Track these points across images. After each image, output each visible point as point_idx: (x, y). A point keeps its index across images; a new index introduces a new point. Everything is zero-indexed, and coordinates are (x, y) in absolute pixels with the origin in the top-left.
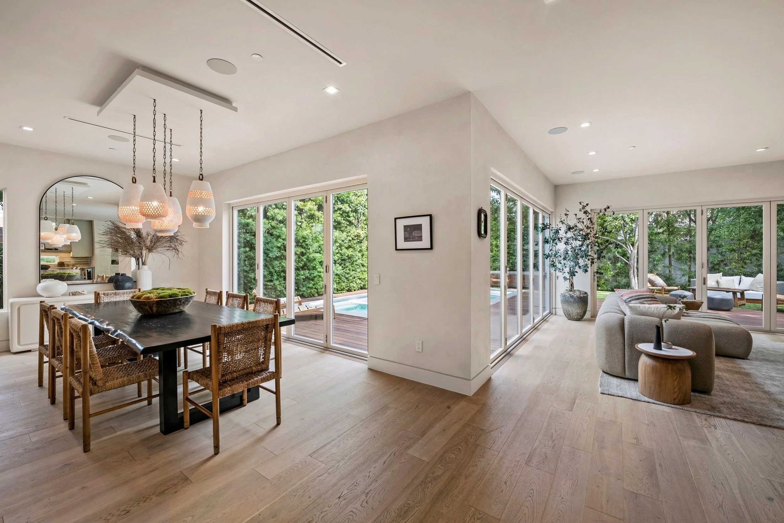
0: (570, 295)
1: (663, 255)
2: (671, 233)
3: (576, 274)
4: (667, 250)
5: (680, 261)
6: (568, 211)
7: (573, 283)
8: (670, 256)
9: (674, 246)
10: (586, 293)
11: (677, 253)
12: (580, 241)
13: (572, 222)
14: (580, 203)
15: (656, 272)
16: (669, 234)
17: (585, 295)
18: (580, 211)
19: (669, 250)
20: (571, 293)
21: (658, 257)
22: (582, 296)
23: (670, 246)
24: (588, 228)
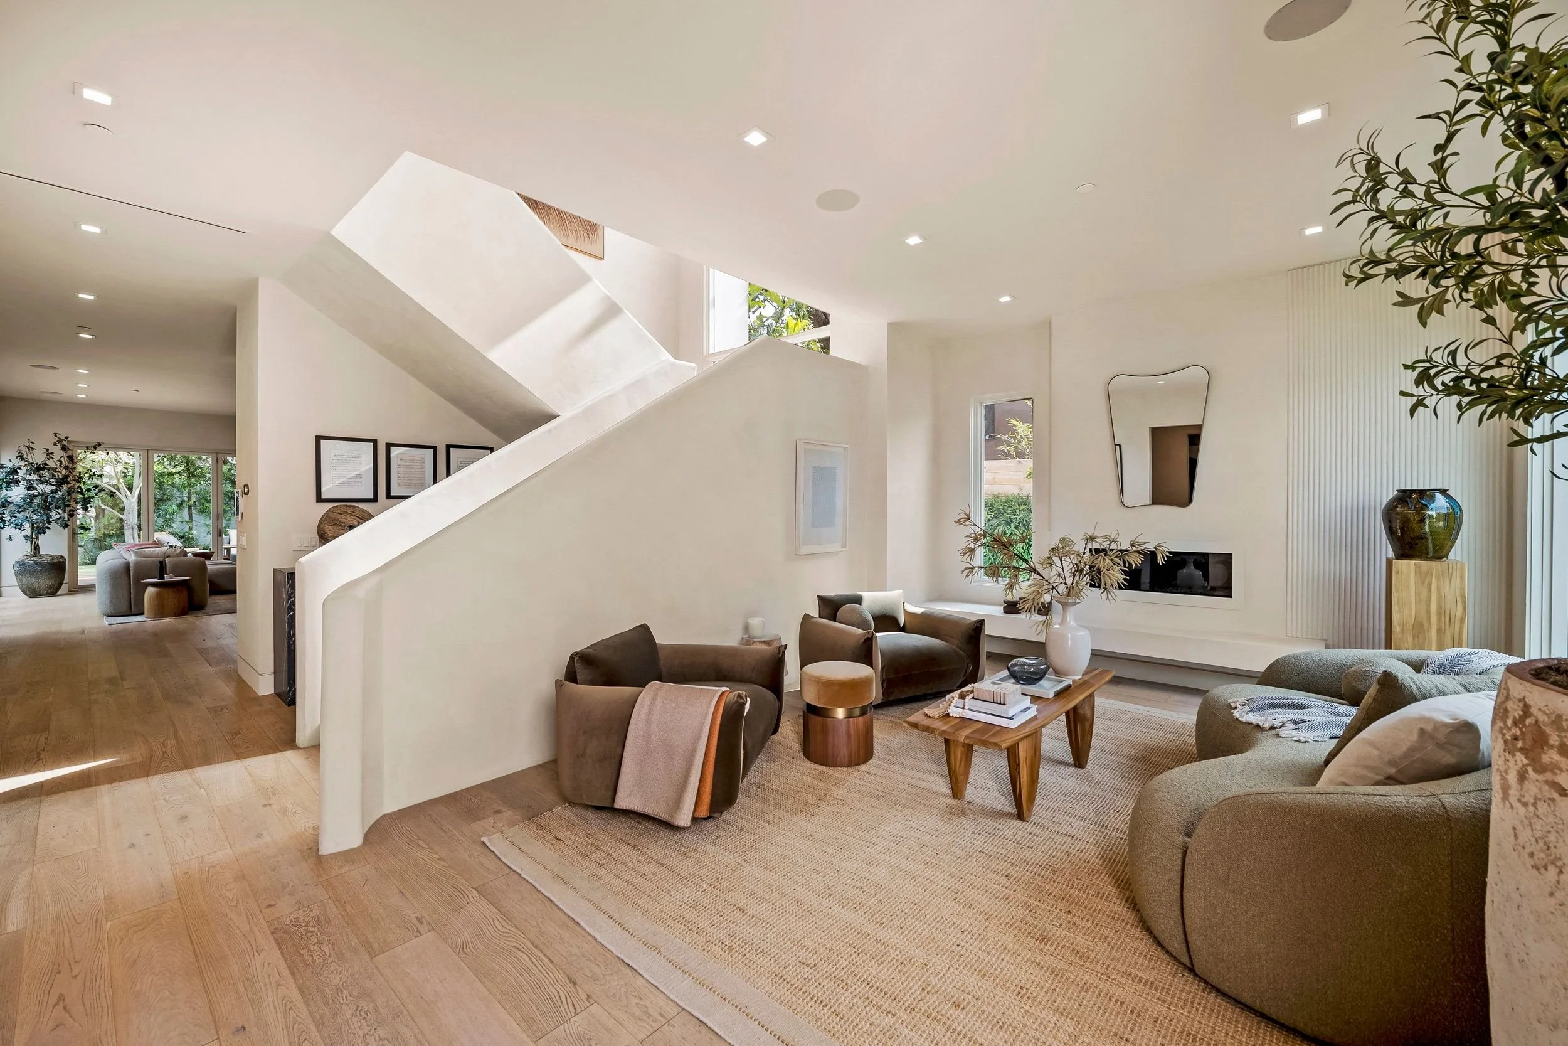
0: (35, 561)
1: (180, 505)
2: (192, 475)
3: (47, 530)
4: (186, 499)
5: (204, 515)
6: (33, 443)
7: (38, 545)
8: (190, 507)
9: (196, 493)
10: (62, 557)
11: (200, 503)
12: (53, 485)
13: (38, 458)
14: (55, 435)
15: (170, 530)
16: (188, 477)
17: (61, 560)
18: (55, 444)
19: (189, 498)
20: (36, 559)
21: (171, 508)
22: (56, 561)
23: (190, 493)
24: (66, 468)
